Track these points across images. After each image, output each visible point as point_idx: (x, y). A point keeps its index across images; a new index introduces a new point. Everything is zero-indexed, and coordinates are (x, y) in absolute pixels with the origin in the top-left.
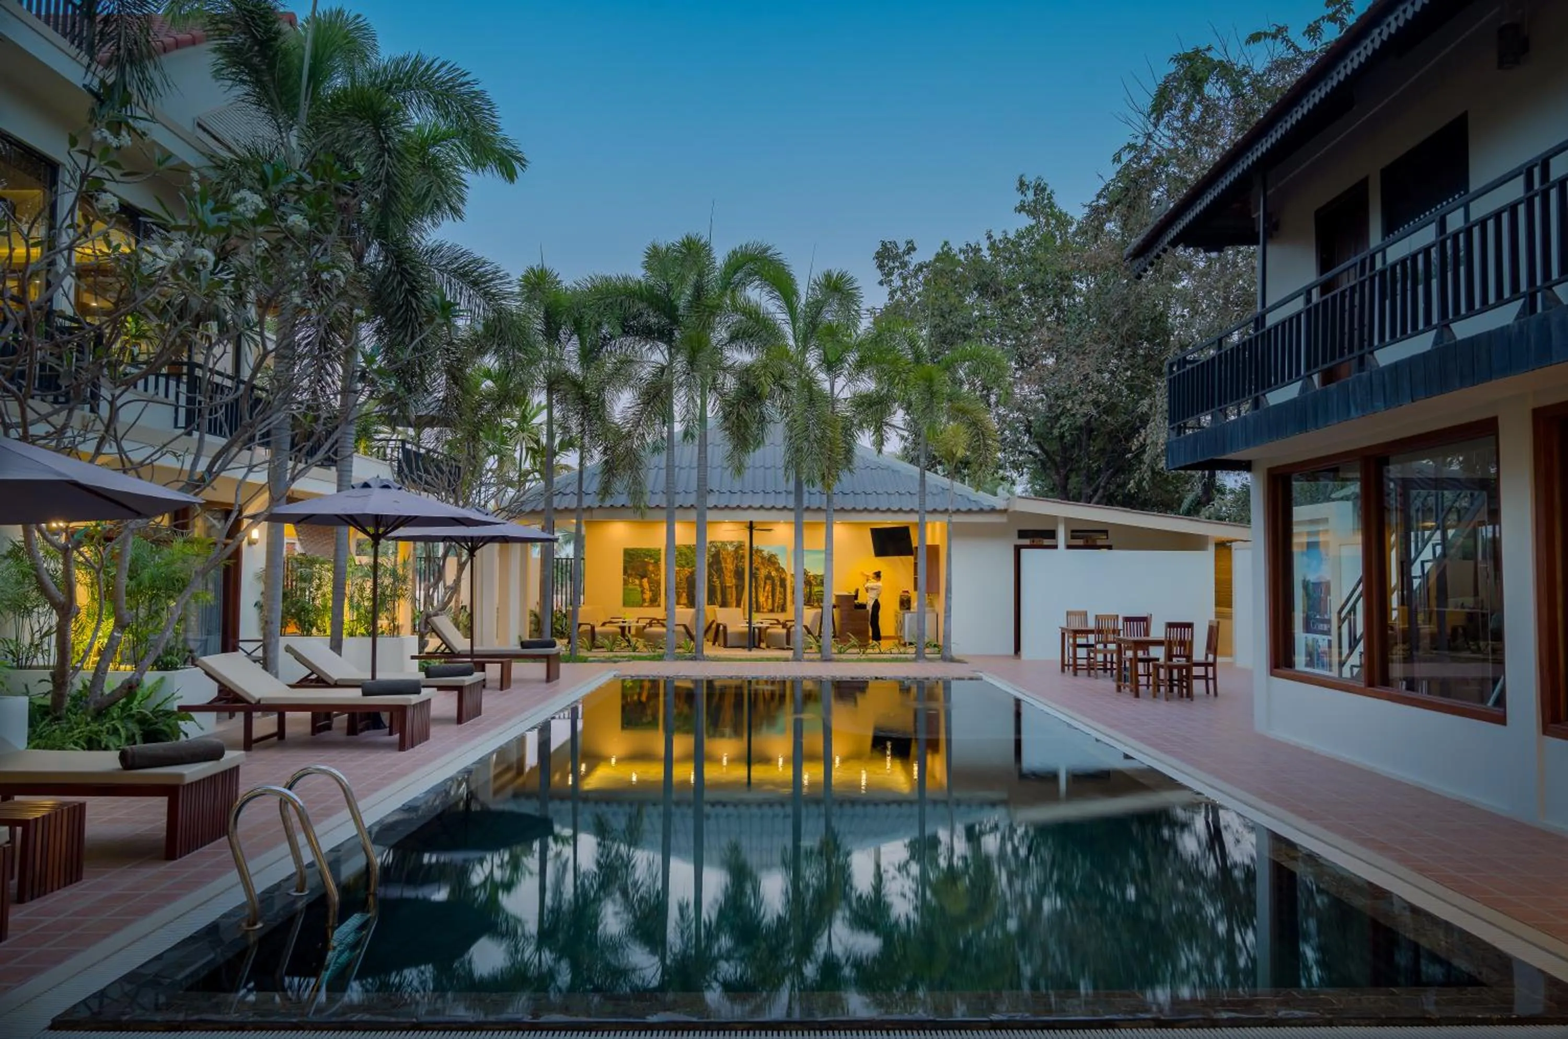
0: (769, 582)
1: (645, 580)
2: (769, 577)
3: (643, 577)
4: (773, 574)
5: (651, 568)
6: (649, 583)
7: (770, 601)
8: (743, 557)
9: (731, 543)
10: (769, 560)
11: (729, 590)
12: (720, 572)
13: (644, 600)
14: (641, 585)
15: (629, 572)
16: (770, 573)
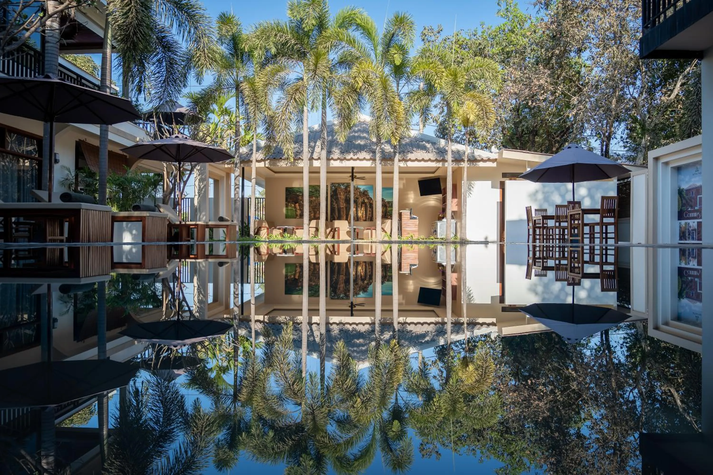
0: (363, 205)
1: (297, 205)
2: (363, 203)
3: (296, 203)
4: (366, 201)
5: (300, 198)
6: (299, 205)
7: (364, 216)
8: (349, 192)
9: (343, 184)
10: (364, 193)
11: (342, 210)
12: (337, 199)
13: (297, 215)
14: (295, 207)
15: (289, 200)
16: (364, 200)
